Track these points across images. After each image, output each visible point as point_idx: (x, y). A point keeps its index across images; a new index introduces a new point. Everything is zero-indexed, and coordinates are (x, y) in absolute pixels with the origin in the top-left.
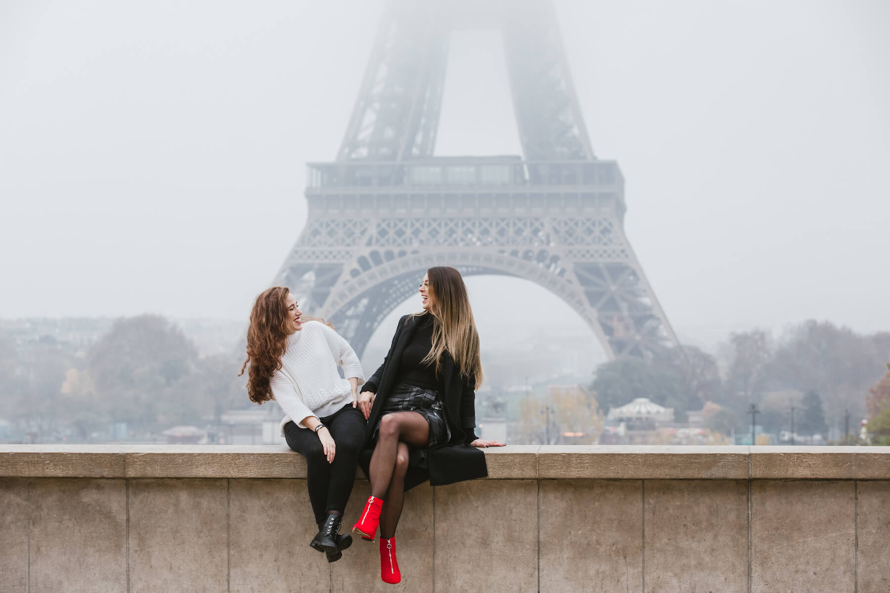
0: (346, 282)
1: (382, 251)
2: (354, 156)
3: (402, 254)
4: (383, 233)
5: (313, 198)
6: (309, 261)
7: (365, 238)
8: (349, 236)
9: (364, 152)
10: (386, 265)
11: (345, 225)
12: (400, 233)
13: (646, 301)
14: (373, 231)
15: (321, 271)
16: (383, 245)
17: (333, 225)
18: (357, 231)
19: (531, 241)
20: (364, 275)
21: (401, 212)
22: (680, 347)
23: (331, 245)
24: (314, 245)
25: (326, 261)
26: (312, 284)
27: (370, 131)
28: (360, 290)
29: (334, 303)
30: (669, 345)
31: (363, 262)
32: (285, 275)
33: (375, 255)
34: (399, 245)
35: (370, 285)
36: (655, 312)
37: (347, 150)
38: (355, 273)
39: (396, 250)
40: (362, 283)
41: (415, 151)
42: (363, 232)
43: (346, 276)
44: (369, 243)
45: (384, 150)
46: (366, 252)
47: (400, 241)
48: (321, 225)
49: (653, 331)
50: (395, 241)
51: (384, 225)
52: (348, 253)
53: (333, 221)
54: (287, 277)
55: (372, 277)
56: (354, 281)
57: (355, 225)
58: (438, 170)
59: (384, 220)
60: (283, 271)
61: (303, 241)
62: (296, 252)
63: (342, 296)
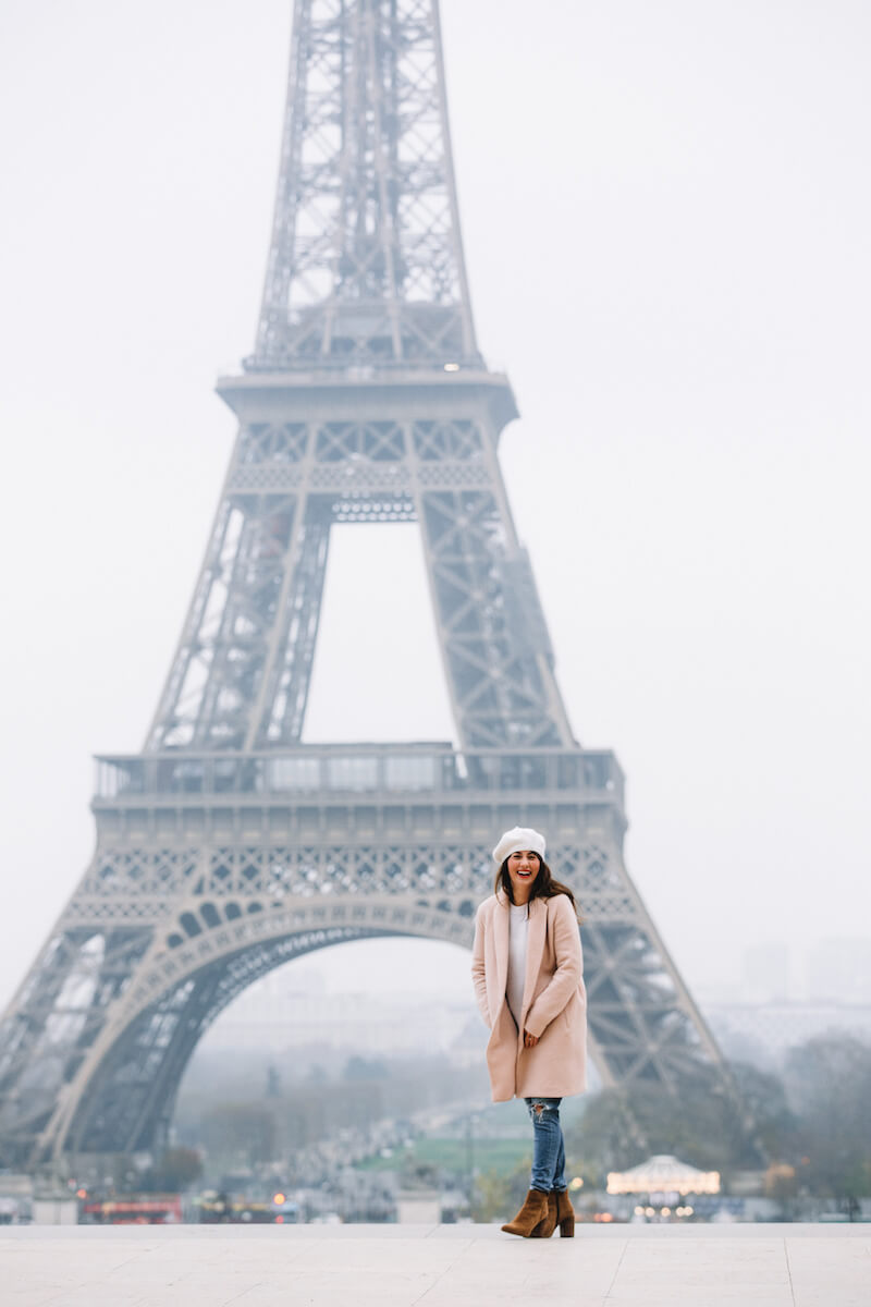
0: (160, 956)
1: (220, 903)
2: (170, 741)
3: (255, 908)
4: (222, 872)
5: (104, 813)
6: (96, 921)
7: (192, 881)
8: (164, 878)
9: (185, 734)
10: (228, 927)
11: (157, 859)
12: (250, 872)
13: (664, 981)
14: (205, 869)
15: (115, 940)
16: (221, 893)
17: (137, 860)
18: (177, 871)
19: (471, 885)
20: (191, 945)
21: (251, 836)
22: (726, 1065)
23: (134, 893)
24: (106, 894)
25: (125, 921)
26: (100, 959)
27: (197, 699)
28: (182, 970)
29: (140, 993)
30: (707, 1057)
31: (188, 922)
32: (55, 944)
33: (208, 910)
34: (249, 893)
35: (200, 961)
36: (682, 1004)
37: (159, 732)
38: (174, 941)
39: (244, 902)
40: (186, 958)
41: (274, 731)
42: (188, 872)
43: (159, 945)
44: (199, 890)
45: (221, 731)
46: (193, 905)
47: (250, 885)
48: (117, 859)
49: (678, 1036)
50: (241, 886)
51: (223, 859)
52: (162, 906)
53: (137, 853)
54: (60, 949)
55: (204, 948)
56: (173, 955)
57: (174, 859)
58: (314, 764)
59: (223, 851)
60: (52, 937)
61: (86, 886)
62: (75, 906)
63: (153, 979)
